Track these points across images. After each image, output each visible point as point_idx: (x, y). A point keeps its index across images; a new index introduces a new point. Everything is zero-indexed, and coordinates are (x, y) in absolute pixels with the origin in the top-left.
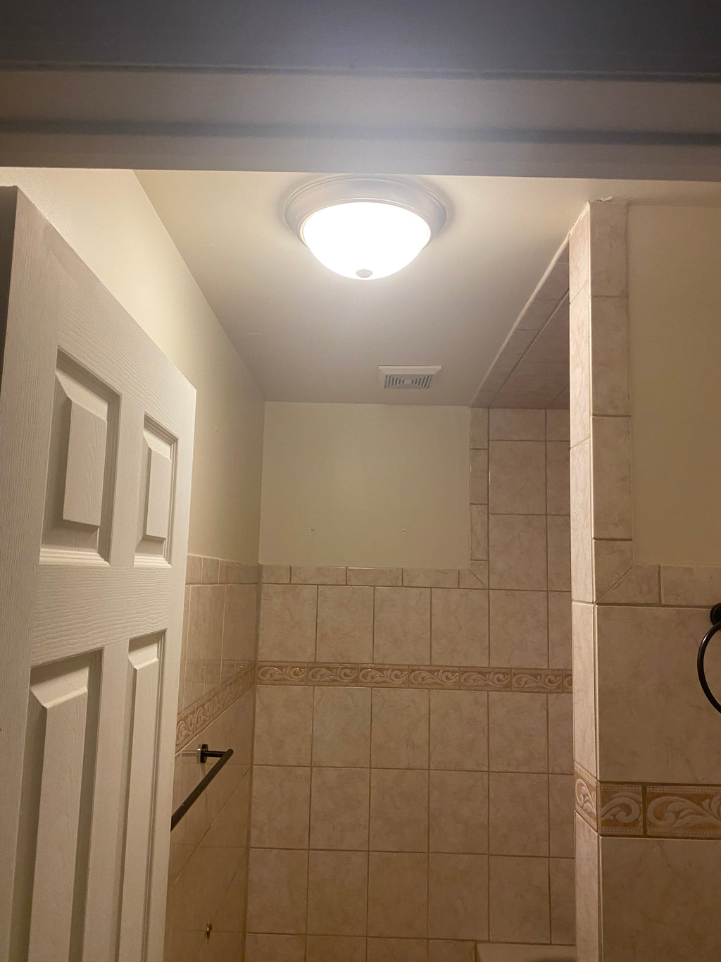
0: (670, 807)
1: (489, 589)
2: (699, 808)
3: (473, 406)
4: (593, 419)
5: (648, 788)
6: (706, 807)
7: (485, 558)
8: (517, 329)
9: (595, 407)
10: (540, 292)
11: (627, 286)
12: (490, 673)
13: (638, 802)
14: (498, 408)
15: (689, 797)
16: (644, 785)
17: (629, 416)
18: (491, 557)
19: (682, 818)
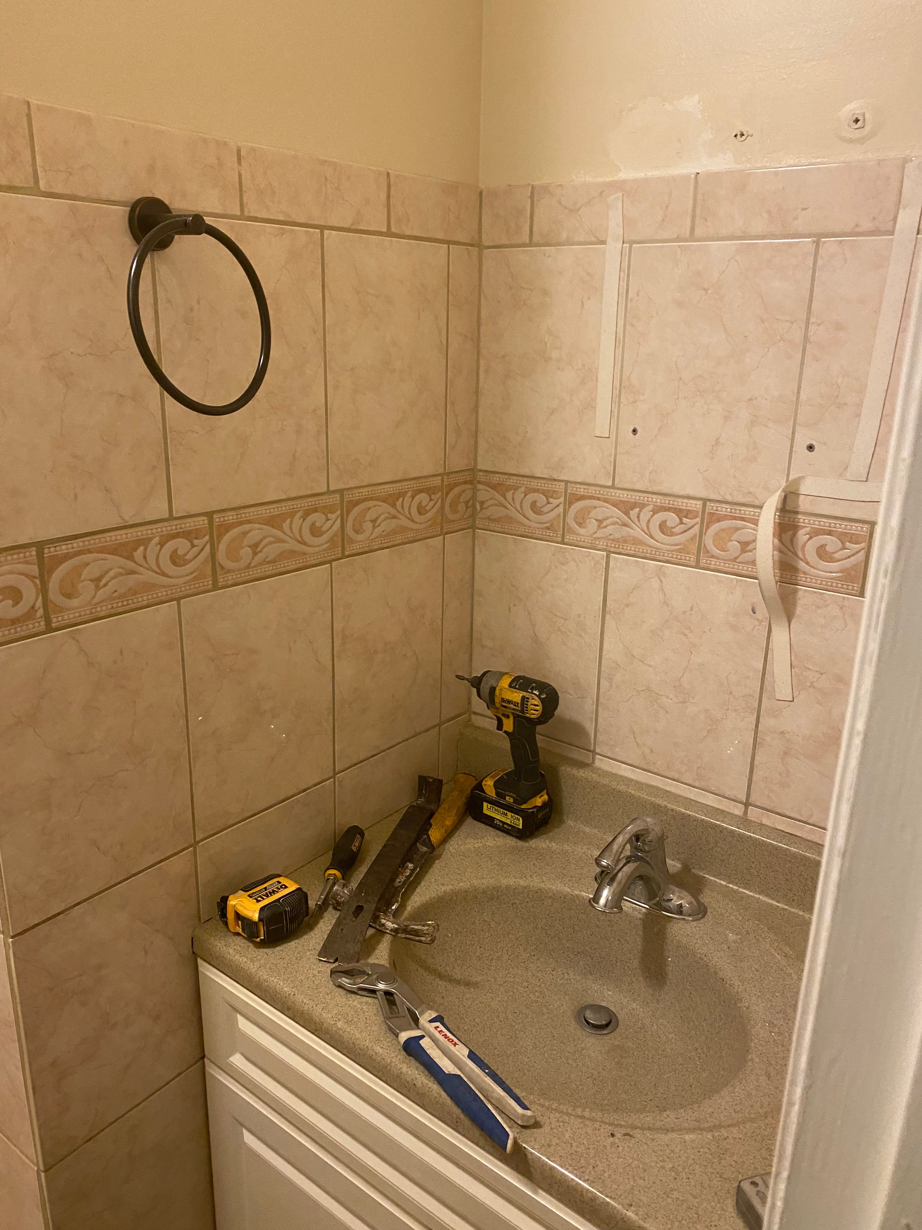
0: (85, 574)
2: (130, 565)
5: (46, 551)
6: (140, 560)
13: (31, 578)
15: (115, 550)
16: (40, 546)
19: (105, 585)
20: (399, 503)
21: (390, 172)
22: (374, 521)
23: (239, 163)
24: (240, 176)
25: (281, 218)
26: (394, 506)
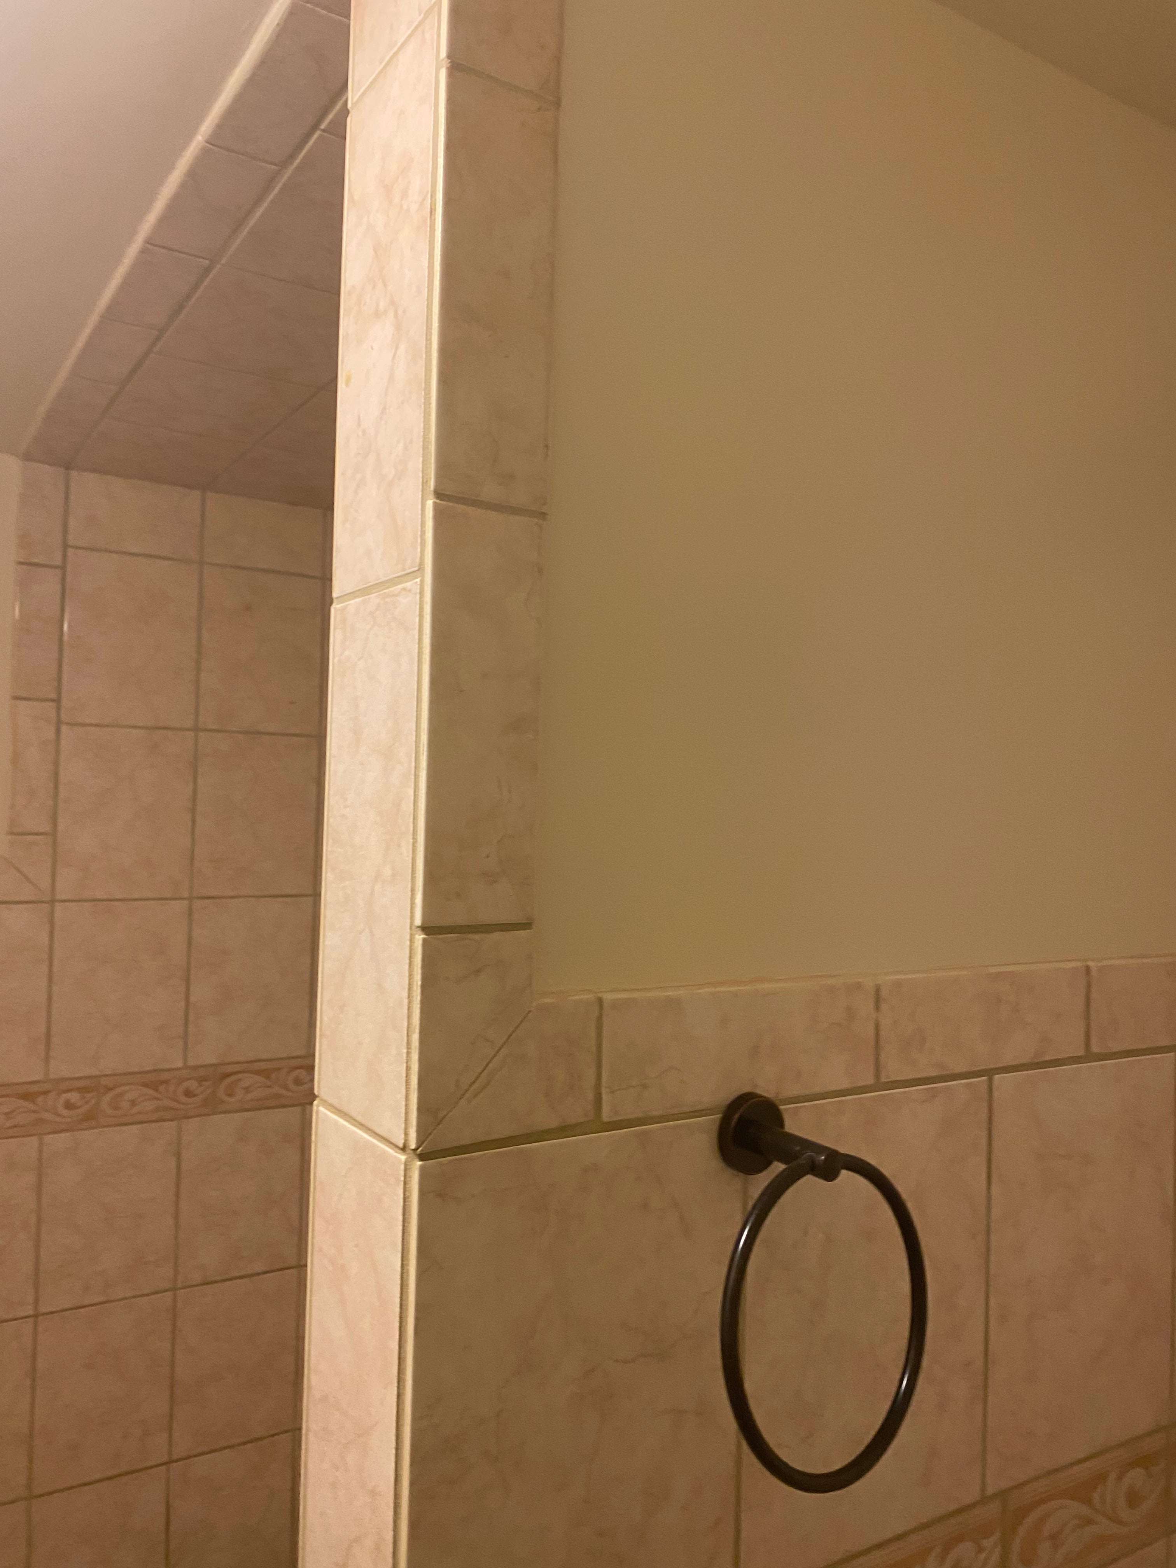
1: (52, 902)
3: (27, 457)
4: (436, 505)
7: (47, 828)
8: (148, 241)
9: (444, 467)
10: (231, 112)
11: (558, 60)
12: (45, 1093)
14: (93, 471)
17: (543, 515)
18: (61, 827)
20: (1096, 1496)
21: (1090, 964)
22: (1053, 1537)
23: (877, 1008)
24: (877, 1026)
25: (933, 1073)
26: (1089, 1502)
